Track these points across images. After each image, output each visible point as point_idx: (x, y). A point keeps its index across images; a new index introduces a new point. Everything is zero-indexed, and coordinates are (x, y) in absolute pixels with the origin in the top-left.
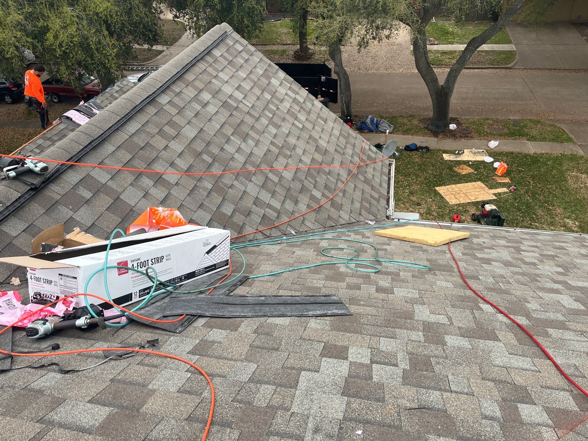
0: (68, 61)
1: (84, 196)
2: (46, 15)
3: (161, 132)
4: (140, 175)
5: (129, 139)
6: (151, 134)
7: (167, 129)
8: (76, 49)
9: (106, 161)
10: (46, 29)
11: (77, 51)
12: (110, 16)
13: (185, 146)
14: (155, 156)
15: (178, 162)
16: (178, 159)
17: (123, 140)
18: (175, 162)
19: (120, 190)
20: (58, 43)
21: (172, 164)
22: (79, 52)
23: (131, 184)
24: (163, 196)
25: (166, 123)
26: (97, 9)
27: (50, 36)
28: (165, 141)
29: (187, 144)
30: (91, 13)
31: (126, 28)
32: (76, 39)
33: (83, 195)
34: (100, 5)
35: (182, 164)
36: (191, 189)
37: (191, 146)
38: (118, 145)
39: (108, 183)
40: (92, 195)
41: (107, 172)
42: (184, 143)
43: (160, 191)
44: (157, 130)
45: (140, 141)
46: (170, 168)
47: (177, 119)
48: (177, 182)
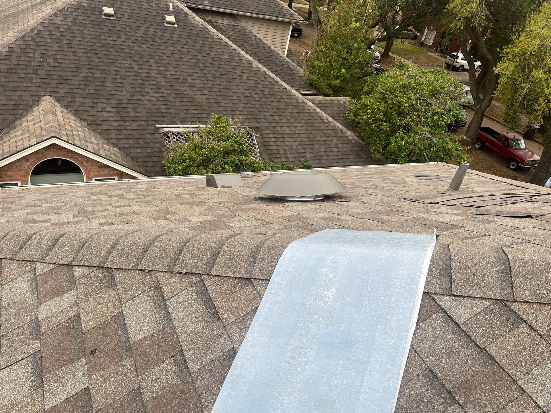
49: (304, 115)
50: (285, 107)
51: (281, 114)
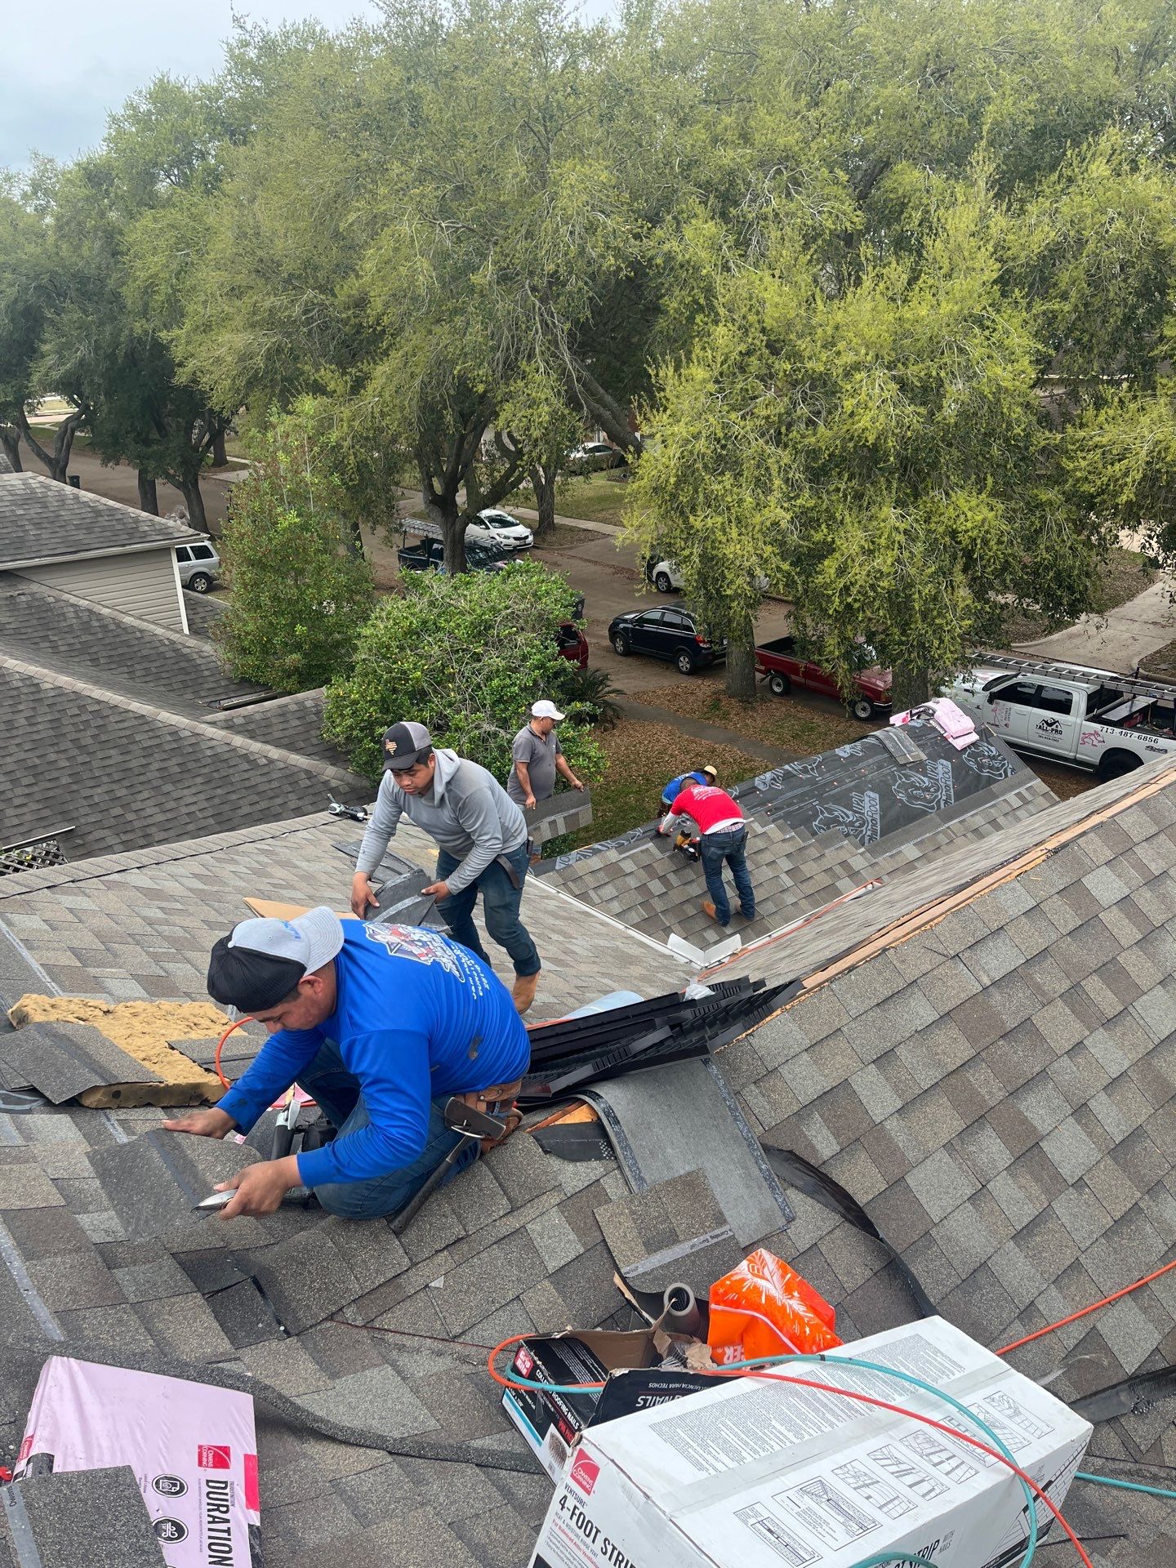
0: (849, 627)
1: (818, 1147)
2: (840, 518)
3: (1074, 996)
4: (978, 1122)
5: (980, 998)
6: (1044, 994)
7: (1094, 986)
8: (877, 604)
9: (901, 1051)
10: (828, 549)
11: (879, 609)
12: (982, 540)
13: (1134, 1056)
14: (1037, 1069)
15: (1102, 1106)
16: (1103, 1096)
17: (964, 996)
18: (1092, 1104)
19: (911, 1155)
20: (841, 585)
21: (1081, 1111)
22: (881, 613)
23: (948, 1146)
24: (1029, 1212)
25: (1095, 968)
26: (958, 523)
27: (830, 566)
28: (1078, 1025)
29: (1142, 1051)
30: (941, 529)
31: (1011, 573)
32: (884, 583)
33: (815, 1142)
34: (969, 514)
35: (1113, 1119)
36: (1118, 1215)
37: (1155, 1062)
38: (947, 1009)
39: (888, 1125)
40: (838, 1149)
41: (896, 1089)
42: (1134, 1046)
43: (1021, 1195)
44: (1066, 985)
45: (1009, 1008)
46: (1071, 1120)
47: (1132, 961)
48: (1081, 1178)
49: (199, 765)
50: (144, 762)
51: (136, 780)
